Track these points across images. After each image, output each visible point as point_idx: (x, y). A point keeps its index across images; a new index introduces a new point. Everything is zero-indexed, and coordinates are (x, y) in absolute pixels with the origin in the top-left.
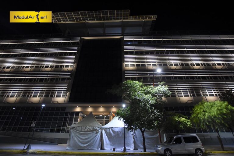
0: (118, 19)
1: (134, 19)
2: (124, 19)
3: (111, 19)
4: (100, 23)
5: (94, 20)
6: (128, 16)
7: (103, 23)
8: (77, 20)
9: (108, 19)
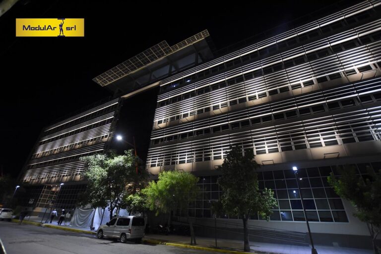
0: (160, 57)
1: (179, 48)
2: (167, 53)
3: (152, 60)
4: (144, 69)
5: (135, 69)
6: (168, 48)
7: (146, 68)
8: (120, 76)
9: (149, 62)
